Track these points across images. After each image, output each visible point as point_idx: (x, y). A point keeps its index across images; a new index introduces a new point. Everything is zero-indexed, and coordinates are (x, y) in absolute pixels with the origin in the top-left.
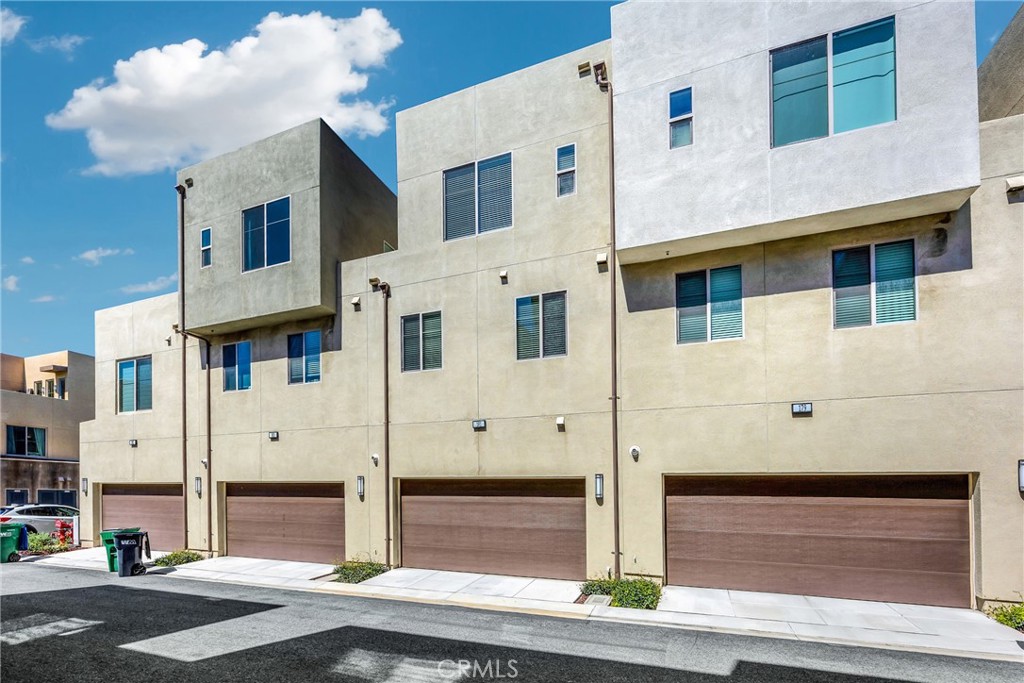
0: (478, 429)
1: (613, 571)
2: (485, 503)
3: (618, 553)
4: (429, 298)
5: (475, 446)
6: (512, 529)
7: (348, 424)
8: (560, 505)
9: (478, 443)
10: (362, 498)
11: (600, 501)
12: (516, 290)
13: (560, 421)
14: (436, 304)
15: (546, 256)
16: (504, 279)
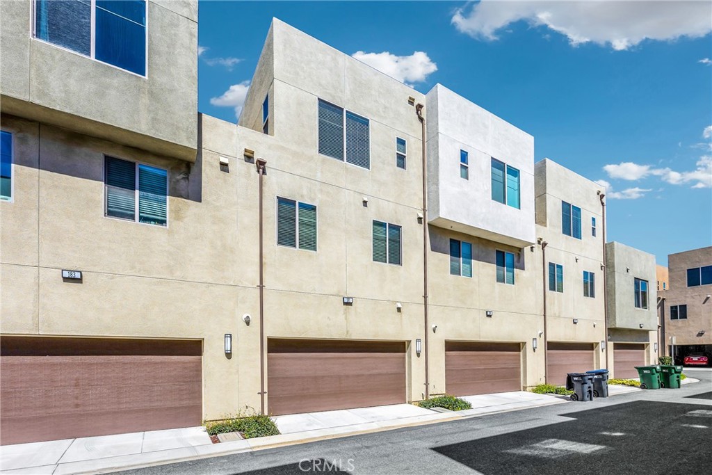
0: (346, 304)
1: (424, 394)
2: (343, 358)
3: (427, 384)
4: (305, 192)
5: (344, 316)
6: (363, 375)
7: (211, 280)
8: (391, 358)
9: (345, 313)
10: (229, 355)
11: (418, 355)
12: (372, 214)
13: (399, 305)
14: (313, 200)
15: (391, 200)
16: (365, 203)
